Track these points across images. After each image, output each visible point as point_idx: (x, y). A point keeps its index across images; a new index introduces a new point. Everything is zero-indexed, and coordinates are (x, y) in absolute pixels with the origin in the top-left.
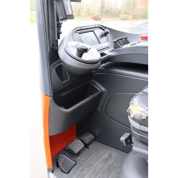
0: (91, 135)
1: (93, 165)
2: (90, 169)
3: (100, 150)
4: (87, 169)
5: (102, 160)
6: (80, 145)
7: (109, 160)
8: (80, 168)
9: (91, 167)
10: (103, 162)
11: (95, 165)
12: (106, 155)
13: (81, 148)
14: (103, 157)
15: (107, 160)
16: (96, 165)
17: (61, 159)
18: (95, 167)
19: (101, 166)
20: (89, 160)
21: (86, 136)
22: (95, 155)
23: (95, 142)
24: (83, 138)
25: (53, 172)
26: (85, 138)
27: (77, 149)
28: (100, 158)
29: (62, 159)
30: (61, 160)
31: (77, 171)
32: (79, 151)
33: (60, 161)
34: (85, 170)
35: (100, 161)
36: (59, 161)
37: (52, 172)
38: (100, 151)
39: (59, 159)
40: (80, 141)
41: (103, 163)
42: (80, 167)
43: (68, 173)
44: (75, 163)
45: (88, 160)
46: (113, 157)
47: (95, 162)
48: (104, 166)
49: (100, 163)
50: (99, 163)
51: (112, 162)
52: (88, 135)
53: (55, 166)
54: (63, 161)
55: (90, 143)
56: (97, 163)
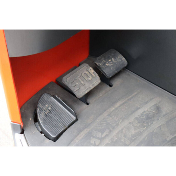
0: (121, 56)
1: (114, 128)
2: (107, 135)
3: (136, 93)
4: (99, 135)
5: (136, 118)
6: (90, 78)
7: (154, 120)
8: (86, 129)
9: (110, 131)
10: (139, 122)
11: (120, 128)
12: (147, 108)
13: (92, 87)
14: (140, 111)
15: (148, 119)
16: (122, 129)
17: (44, 105)
18: (118, 134)
19: (133, 132)
20: (109, 115)
21: (109, 58)
22: (124, 103)
23: (128, 72)
24: (100, 62)
25: (22, 132)
26: (104, 64)
27: (82, 88)
28: (134, 112)
29: (47, 105)
30: (45, 108)
31: (76, 136)
32: (86, 92)
33: (41, 110)
34: (94, 137)
35: (132, 119)
36: (38, 109)
37: (20, 132)
38: (136, 95)
39: (40, 105)
40: (92, 71)
41: (139, 125)
42: (84, 129)
43: (55, 140)
44: (75, 118)
45: (105, 114)
46: (164, 113)
47: (121, 121)
48: (140, 134)
49: (131, 125)
50: (130, 123)
51: (160, 126)
52: (114, 57)
53: (31, 119)
54: (48, 111)
55: (116, 75)
56: (126, 123)
